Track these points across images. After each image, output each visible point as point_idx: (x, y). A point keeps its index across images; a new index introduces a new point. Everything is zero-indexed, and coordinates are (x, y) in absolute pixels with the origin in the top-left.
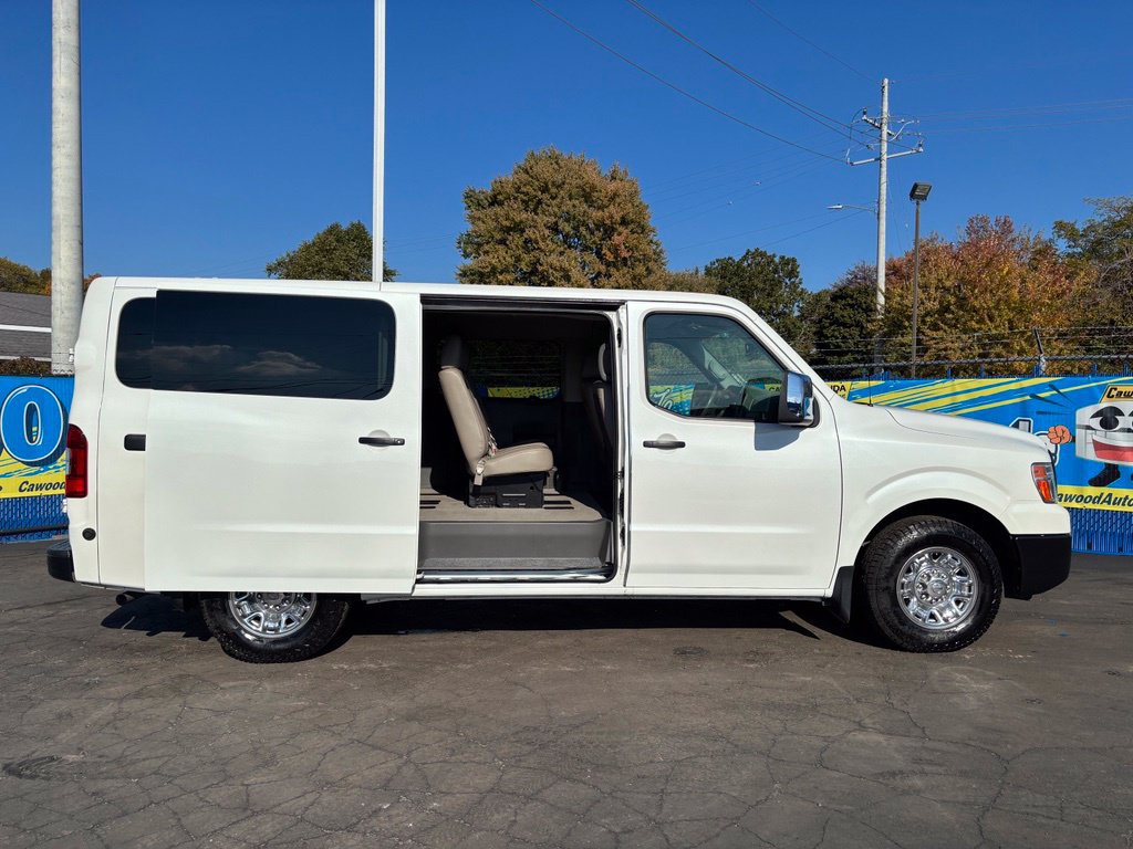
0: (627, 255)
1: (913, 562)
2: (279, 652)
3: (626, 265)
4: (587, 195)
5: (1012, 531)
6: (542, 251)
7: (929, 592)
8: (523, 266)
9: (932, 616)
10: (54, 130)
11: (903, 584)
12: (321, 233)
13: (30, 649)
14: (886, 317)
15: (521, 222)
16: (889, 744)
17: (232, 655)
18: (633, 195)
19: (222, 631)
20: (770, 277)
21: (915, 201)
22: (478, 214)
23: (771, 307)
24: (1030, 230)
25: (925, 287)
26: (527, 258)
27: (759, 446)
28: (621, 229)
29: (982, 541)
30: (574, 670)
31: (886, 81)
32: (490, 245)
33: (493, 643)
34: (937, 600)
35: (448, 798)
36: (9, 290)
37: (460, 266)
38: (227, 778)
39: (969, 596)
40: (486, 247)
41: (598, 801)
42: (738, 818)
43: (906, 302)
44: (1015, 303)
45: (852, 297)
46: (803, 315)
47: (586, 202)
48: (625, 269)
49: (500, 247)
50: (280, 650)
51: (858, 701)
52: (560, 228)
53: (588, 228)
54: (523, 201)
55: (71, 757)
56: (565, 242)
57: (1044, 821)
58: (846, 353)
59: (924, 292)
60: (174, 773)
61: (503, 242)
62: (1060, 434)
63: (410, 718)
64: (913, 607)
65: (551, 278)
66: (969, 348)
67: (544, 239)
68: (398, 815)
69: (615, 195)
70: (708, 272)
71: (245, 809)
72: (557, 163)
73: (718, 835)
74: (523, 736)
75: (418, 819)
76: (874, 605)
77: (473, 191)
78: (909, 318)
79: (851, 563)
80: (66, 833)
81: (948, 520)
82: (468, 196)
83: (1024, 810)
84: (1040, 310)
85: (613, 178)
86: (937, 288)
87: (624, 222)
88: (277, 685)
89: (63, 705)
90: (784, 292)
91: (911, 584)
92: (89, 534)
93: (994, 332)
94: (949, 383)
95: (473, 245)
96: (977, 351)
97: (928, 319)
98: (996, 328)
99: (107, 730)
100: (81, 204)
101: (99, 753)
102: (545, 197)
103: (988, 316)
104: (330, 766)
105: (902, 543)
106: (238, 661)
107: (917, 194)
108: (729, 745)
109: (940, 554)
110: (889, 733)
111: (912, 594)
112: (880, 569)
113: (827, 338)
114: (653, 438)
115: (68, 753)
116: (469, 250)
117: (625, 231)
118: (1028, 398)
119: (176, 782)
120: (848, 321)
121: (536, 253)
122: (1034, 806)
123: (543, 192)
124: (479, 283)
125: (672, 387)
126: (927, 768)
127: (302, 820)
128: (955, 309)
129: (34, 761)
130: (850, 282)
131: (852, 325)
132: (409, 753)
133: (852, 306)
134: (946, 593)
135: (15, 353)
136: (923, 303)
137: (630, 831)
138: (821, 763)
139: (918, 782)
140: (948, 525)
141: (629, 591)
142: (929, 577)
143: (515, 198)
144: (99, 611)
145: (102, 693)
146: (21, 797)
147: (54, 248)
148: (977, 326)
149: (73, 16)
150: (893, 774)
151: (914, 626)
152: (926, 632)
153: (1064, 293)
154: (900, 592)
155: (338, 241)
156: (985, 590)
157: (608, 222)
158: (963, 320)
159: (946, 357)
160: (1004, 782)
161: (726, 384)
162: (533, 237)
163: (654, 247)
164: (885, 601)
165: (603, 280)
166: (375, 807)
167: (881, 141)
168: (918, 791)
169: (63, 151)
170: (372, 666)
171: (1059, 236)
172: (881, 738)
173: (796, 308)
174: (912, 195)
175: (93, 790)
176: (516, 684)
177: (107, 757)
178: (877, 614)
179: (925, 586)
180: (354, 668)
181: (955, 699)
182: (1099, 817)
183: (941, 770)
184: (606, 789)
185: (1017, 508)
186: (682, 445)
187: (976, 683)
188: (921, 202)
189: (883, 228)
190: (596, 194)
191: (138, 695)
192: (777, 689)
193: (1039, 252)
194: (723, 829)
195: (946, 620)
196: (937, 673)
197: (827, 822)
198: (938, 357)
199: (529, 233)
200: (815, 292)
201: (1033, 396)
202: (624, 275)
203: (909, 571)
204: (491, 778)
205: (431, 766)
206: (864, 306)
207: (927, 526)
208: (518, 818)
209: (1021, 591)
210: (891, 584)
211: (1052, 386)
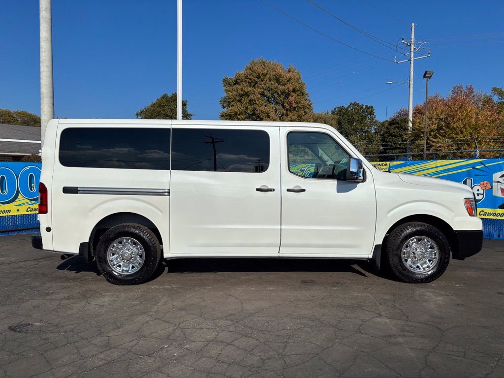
0: (296, 106)
1: (409, 243)
2: (128, 280)
3: (295, 110)
4: (278, 79)
5: (455, 229)
6: (257, 104)
7: (416, 256)
8: (249, 111)
9: (418, 267)
10: (41, 55)
11: (404, 253)
12: (159, 98)
13: (26, 278)
14: (413, 133)
15: (248, 92)
16: (391, 323)
17: (109, 282)
18: (298, 79)
19: (105, 271)
20: (361, 115)
21: (426, 79)
22: (229, 88)
23: (361, 128)
24: (482, 91)
25: (431, 119)
26: (251, 108)
27: (339, 191)
28: (293, 94)
29: (441, 233)
30: (256, 289)
31: (413, 24)
32: (235, 102)
33: (222, 277)
34: (420, 260)
35: (193, 343)
36: (28, 125)
37: (221, 112)
38: (101, 334)
39: (435, 258)
40: (232, 103)
41: (258, 346)
42: (318, 354)
43: (421, 126)
44: (473, 125)
45: (398, 124)
46: (376, 132)
47: (277, 82)
48: (295, 112)
49: (239, 103)
50: (129, 280)
51: (380, 304)
52: (265, 94)
53: (278, 94)
54: (249, 82)
55: (37, 324)
56: (268, 100)
57: (456, 358)
58: (395, 149)
59: (430, 121)
60: (79, 331)
61: (240, 101)
62: (485, 185)
63: (182, 309)
64: (409, 263)
65: (262, 117)
66: (451, 146)
67: (258, 99)
68: (171, 350)
69: (290, 79)
70: (333, 113)
71: (107, 347)
72: (264, 65)
73: (308, 361)
74: (229, 317)
75: (179, 352)
76: (391, 262)
77: (227, 78)
78: (423, 133)
79: (381, 243)
80: (31, 355)
81: (425, 224)
82: (224, 81)
83: (447, 353)
84: (485, 129)
85: (289, 71)
86: (436, 119)
87: (294, 91)
88: (127, 295)
89: (35, 302)
90: (368, 121)
91: (408, 253)
92: (49, 229)
93: (463, 138)
94: (434, 162)
95: (226, 102)
96: (455, 147)
97: (432, 133)
98: (464, 137)
99: (53, 313)
100: (53, 88)
101: (49, 322)
102: (259, 80)
103: (461, 131)
104: (145, 329)
105: (404, 234)
106: (112, 284)
107: (427, 76)
108: (319, 323)
109: (421, 239)
110: (392, 318)
111: (409, 257)
112: (394, 246)
113: (386, 142)
114: (291, 187)
115: (36, 322)
116: (225, 105)
117: (294, 95)
118: (471, 168)
119: (79, 335)
120: (396, 134)
121: (255, 106)
122: (452, 351)
123: (258, 78)
124: (229, 120)
125: (310, 165)
126: (406, 334)
127: (130, 351)
128: (444, 128)
129: (22, 325)
130: (398, 117)
131: (398, 136)
132: (179, 324)
133: (398, 128)
134: (424, 257)
135: (29, 152)
136: (429, 126)
137: (270, 359)
138: (359, 331)
139: (401, 340)
140: (425, 226)
141: (281, 255)
142: (417, 250)
143: (245, 81)
144: (57, 263)
145: (53, 297)
146: (15, 340)
147: (42, 107)
148: (455, 136)
149: (48, 6)
150: (391, 336)
151: (409, 271)
152: (415, 274)
153: (496, 120)
154: (403, 256)
155: (167, 101)
156: (442, 255)
157: (287, 91)
158: (449, 133)
159: (440, 150)
160: (440, 340)
161: (328, 163)
162: (253, 98)
163: (308, 102)
164: (396, 260)
165: (285, 117)
166: (161, 347)
167: (410, 52)
168: (400, 344)
169: (45, 64)
170: (169, 287)
171: (494, 94)
172: (388, 321)
173: (373, 129)
174: (425, 76)
175: (45, 338)
176: (229, 295)
177: (52, 324)
178: (392, 266)
179: (414, 254)
180: (161, 288)
181: (425, 304)
182: (482, 356)
183: (413, 335)
184: (262, 341)
185: (457, 219)
186: (304, 190)
187: (436, 296)
188: (429, 80)
189: (411, 92)
190: (281, 79)
191: (68, 298)
192: (345, 298)
193: (485, 102)
194: (311, 358)
195: (424, 269)
196: (418, 292)
197: (357, 356)
198: (437, 150)
199: (252, 97)
200: (382, 121)
201: (473, 168)
202: (294, 115)
203: (407, 247)
204: (214, 334)
205: (188, 330)
206: (404, 127)
207: (415, 226)
208: (222, 353)
209: (459, 256)
210: (399, 253)
211: (482, 163)
